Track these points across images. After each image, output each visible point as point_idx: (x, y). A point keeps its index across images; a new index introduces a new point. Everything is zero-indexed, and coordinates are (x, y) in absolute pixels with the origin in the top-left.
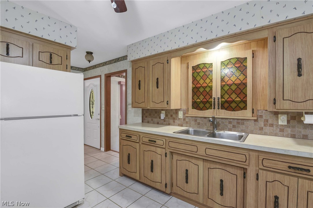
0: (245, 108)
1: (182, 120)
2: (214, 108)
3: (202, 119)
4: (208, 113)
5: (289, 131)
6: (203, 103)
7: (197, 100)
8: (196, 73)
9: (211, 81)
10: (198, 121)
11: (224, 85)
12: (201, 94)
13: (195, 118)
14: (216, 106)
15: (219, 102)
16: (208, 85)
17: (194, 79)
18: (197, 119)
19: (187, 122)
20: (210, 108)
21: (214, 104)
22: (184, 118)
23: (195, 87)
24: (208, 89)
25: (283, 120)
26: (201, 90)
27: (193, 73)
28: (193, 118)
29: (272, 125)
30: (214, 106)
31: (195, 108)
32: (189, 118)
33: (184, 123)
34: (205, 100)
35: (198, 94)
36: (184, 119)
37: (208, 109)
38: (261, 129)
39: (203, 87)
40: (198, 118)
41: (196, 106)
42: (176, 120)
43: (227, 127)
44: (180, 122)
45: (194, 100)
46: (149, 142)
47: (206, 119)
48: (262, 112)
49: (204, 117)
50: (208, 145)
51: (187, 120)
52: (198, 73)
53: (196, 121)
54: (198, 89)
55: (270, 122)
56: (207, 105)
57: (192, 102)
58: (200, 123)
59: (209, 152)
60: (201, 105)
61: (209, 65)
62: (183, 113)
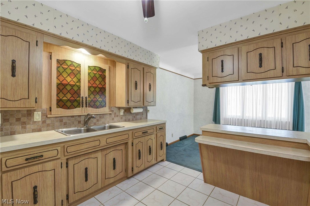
0: (105, 106)
1: (41, 123)
2: (83, 107)
3: (69, 118)
4: (76, 112)
5: (124, 118)
6: (70, 102)
7: (63, 99)
8: (61, 68)
9: (79, 81)
10: (64, 121)
11: (91, 87)
12: (69, 92)
13: (60, 119)
14: (84, 105)
15: (86, 100)
16: (76, 84)
17: (59, 74)
18: (62, 119)
19: (48, 125)
20: (78, 106)
21: (83, 102)
22: (44, 120)
23: (61, 83)
24: (76, 88)
25: (122, 112)
26: (69, 88)
27: (58, 67)
28: (57, 118)
29: (117, 116)
30: (82, 105)
31: (61, 106)
32: (52, 119)
33: (43, 127)
34: (72, 98)
35: (65, 91)
36: (44, 122)
37: (76, 108)
38: (113, 119)
39: (70, 85)
40: (65, 118)
41: (61, 104)
42: (29, 124)
43: (93, 122)
44: (36, 126)
45: (59, 98)
46: (27, 162)
47: (74, 117)
48: (113, 108)
49: (71, 116)
50: (107, 136)
51: (48, 121)
52: (65, 69)
53: (61, 121)
54: (65, 86)
55: (117, 114)
56: (75, 104)
57: (57, 100)
58: (66, 122)
59: (109, 141)
60: (69, 104)
61: (78, 65)
62: (42, 113)
